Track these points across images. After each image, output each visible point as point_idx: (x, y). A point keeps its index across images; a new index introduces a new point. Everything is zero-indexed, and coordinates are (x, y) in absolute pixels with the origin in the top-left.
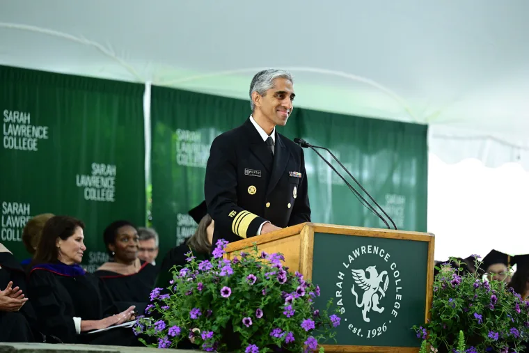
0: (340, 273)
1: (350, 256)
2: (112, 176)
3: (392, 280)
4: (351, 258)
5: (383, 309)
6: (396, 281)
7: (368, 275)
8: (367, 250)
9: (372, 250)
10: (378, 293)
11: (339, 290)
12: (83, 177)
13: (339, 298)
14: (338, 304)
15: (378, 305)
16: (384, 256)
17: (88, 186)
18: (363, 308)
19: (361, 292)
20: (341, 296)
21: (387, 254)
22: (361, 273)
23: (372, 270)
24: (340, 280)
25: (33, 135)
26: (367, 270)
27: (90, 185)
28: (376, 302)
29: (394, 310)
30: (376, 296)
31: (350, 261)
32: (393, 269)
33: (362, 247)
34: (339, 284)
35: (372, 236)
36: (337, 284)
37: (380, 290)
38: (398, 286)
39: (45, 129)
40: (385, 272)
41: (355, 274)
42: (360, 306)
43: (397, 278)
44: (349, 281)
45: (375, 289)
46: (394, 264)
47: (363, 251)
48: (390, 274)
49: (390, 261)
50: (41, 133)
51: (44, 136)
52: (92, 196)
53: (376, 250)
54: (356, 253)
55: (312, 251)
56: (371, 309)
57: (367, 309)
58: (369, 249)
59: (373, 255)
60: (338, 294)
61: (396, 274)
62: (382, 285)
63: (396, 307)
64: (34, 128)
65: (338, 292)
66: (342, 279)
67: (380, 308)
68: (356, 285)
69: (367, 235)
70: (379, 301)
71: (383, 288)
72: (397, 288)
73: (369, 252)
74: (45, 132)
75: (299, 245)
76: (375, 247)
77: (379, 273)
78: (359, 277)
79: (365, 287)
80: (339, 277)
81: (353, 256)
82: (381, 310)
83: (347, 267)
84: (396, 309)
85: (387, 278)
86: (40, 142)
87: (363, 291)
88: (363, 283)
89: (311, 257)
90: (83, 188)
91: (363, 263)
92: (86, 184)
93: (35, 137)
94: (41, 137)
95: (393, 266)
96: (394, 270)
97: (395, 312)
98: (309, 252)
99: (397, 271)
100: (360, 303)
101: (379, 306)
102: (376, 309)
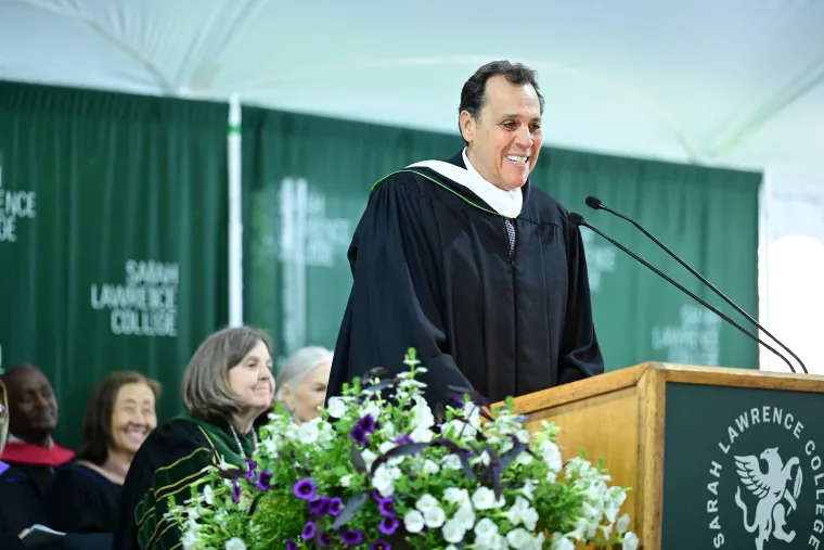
0: (714, 463)
1: (730, 429)
2: (170, 284)
3: (809, 475)
4: (733, 434)
5: (793, 534)
6: (817, 477)
7: (764, 467)
8: (761, 417)
9: (771, 416)
10: (784, 502)
11: (713, 497)
12: (106, 290)
13: (713, 515)
14: (712, 526)
15: (784, 528)
16: (793, 428)
17: (120, 307)
18: (757, 533)
19: (752, 501)
20: (716, 510)
21: (799, 424)
22: (752, 461)
23: (772, 455)
24: (713, 479)
25: (7, 209)
26: (763, 456)
27: (124, 303)
28: (780, 521)
29: (812, 537)
30: (780, 507)
31: (732, 438)
32: (809, 453)
33: (753, 411)
34: (712, 487)
35: (771, 386)
36: (710, 486)
37: (788, 496)
38: (820, 487)
39: (30, 198)
40: (795, 460)
41: (740, 465)
42: (751, 529)
43: (818, 472)
44: (730, 479)
45: (777, 494)
46: (811, 442)
47: (755, 418)
48: (805, 462)
49: (805, 435)
50: (23, 204)
51: (29, 212)
52: (128, 325)
53: (777, 415)
54: (743, 423)
55: (662, 420)
56: (771, 536)
57: (764, 535)
58: (765, 414)
59: (773, 426)
60: (712, 506)
61: (816, 463)
62: (790, 485)
63: (816, 529)
64: (8, 196)
65: (710, 502)
66: (718, 475)
67: (788, 532)
68: (744, 487)
69: (761, 384)
70: (786, 518)
71: (792, 493)
72: (818, 492)
73: (765, 420)
74: (30, 204)
75: (636, 408)
76: (776, 410)
77: (785, 462)
78: (749, 471)
79: (759, 491)
80: (711, 471)
81: (737, 429)
82: (790, 537)
83: (726, 451)
84: (817, 535)
85: (800, 471)
86: (21, 223)
87: (757, 499)
88: (755, 482)
89: (661, 432)
90: (108, 311)
91: (754, 442)
92: (115, 302)
93: (11, 214)
94: (23, 214)
95: (810, 448)
96: (812, 456)
97: (816, 540)
98: (657, 422)
99: (817, 458)
100: (751, 523)
101: (786, 529)
102: (780, 534)
